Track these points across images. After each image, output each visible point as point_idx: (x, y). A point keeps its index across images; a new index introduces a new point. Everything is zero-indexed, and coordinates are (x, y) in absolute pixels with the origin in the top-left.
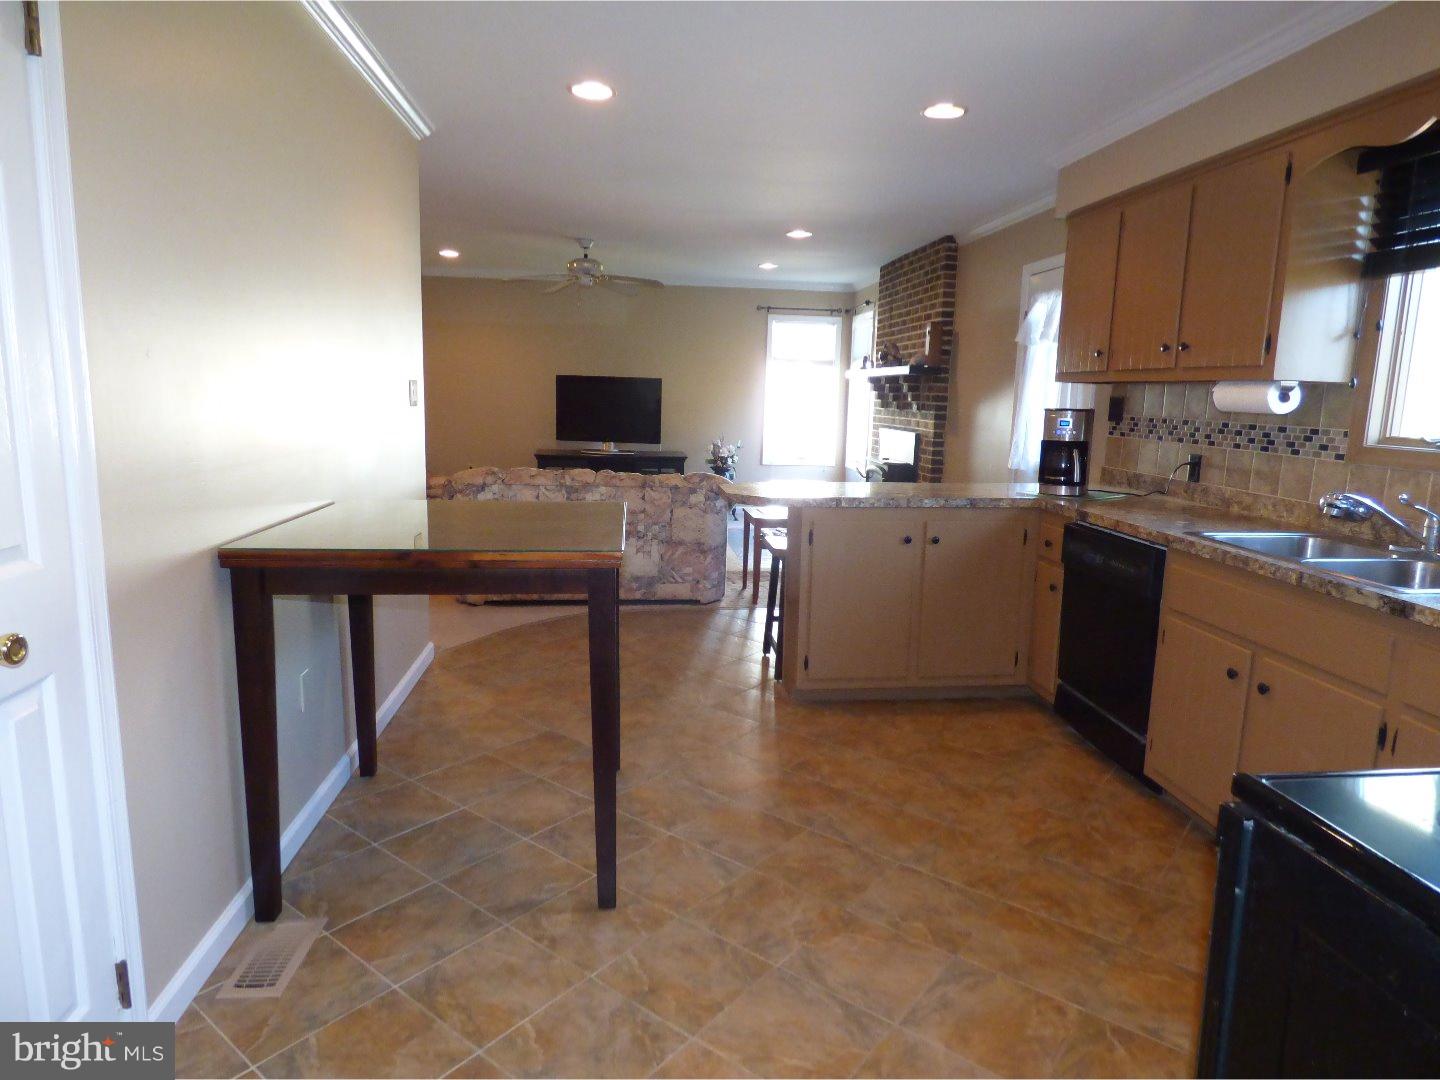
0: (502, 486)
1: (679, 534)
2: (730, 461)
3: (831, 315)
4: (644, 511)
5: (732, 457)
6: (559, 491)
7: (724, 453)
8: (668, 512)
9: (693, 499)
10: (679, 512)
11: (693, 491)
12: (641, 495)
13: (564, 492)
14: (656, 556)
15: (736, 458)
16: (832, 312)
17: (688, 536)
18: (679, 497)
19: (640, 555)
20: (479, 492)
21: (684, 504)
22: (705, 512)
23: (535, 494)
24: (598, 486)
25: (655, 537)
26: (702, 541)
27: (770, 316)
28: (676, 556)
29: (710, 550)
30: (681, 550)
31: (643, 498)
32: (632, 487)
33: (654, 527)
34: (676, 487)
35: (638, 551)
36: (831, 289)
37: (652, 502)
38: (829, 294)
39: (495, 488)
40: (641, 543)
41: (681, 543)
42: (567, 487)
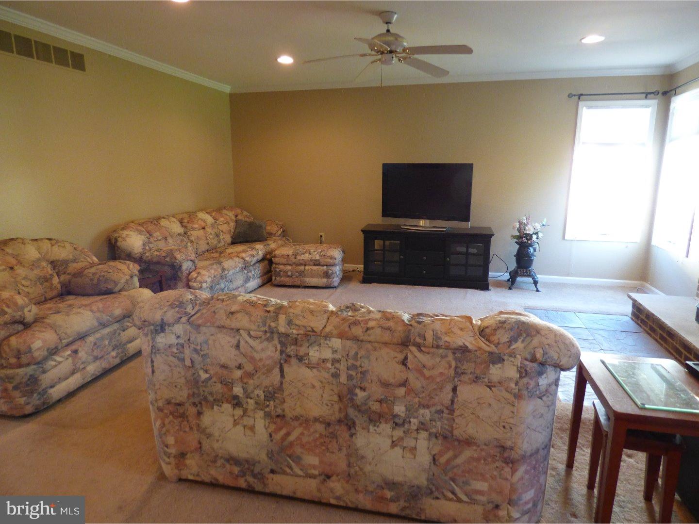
0: (188, 327)
1: (465, 427)
2: (534, 237)
3: (646, 98)
4: (404, 384)
5: (536, 233)
6: (267, 339)
7: (529, 230)
8: (449, 387)
9: (495, 372)
10: (468, 392)
11: (496, 359)
12: (401, 357)
13: (276, 342)
14: (424, 459)
15: (540, 235)
16: (647, 95)
17: (484, 433)
18: (468, 367)
19: (398, 450)
20: (157, 332)
21: (477, 379)
22: (518, 396)
23: (234, 341)
24: (327, 337)
25: (423, 427)
26: (509, 444)
27: (581, 103)
28: (459, 460)
29: (523, 457)
30: (468, 453)
31: (404, 363)
32: (386, 344)
33: (421, 411)
34: (464, 350)
35: (394, 444)
36: (649, 72)
37: (420, 370)
38: (645, 77)
39: (179, 329)
40: (399, 433)
41: (468, 442)
42: (280, 334)
